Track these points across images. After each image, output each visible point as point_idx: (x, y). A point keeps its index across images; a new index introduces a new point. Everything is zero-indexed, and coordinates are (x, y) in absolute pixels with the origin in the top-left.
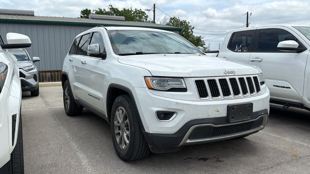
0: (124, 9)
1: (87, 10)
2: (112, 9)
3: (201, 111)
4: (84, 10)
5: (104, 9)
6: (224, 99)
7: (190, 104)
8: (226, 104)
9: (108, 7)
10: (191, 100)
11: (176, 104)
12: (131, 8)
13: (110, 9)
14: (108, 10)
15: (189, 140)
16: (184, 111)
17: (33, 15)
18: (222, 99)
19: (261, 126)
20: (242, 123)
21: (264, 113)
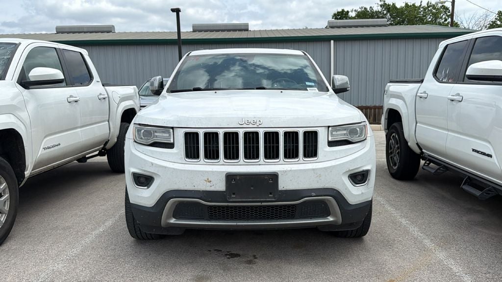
0: (407, 4)
1: (343, 10)
2: (385, 6)
3: (181, 179)
4: (338, 12)
5: (371, 7)
6: (225, 163)
7: (167, 167)
8: (224, 172)
9: (378, 4)
10: (172, 161)
11: (151, 165)
12: (421, 2)
13: (381, 6)
14: (377, 8)
15: (174, 219)
16: (159, 176)
17: (247, 30)
18: (220, 164)
19: (329, 217)
20: (259, 204)
21: (318, 194)
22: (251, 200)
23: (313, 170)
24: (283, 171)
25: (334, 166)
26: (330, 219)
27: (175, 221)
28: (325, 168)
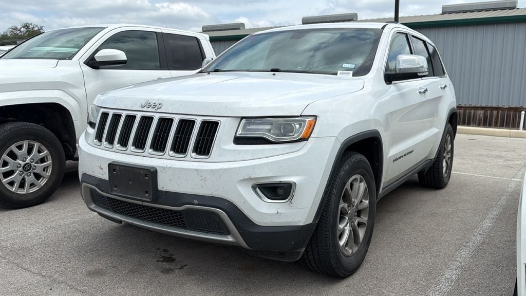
3: (87, 162)
8: (111, 160)
10: (88, 142)
15: (94, 205)
19: (229, 236)
20: (140, 203)
21: (202, 203)
22: (129, 196)
23: (197, 170)
24: (162, 167)
25: (225, 169)
26: (229, 239)
27: (94, 207)
28: (212, 170)
